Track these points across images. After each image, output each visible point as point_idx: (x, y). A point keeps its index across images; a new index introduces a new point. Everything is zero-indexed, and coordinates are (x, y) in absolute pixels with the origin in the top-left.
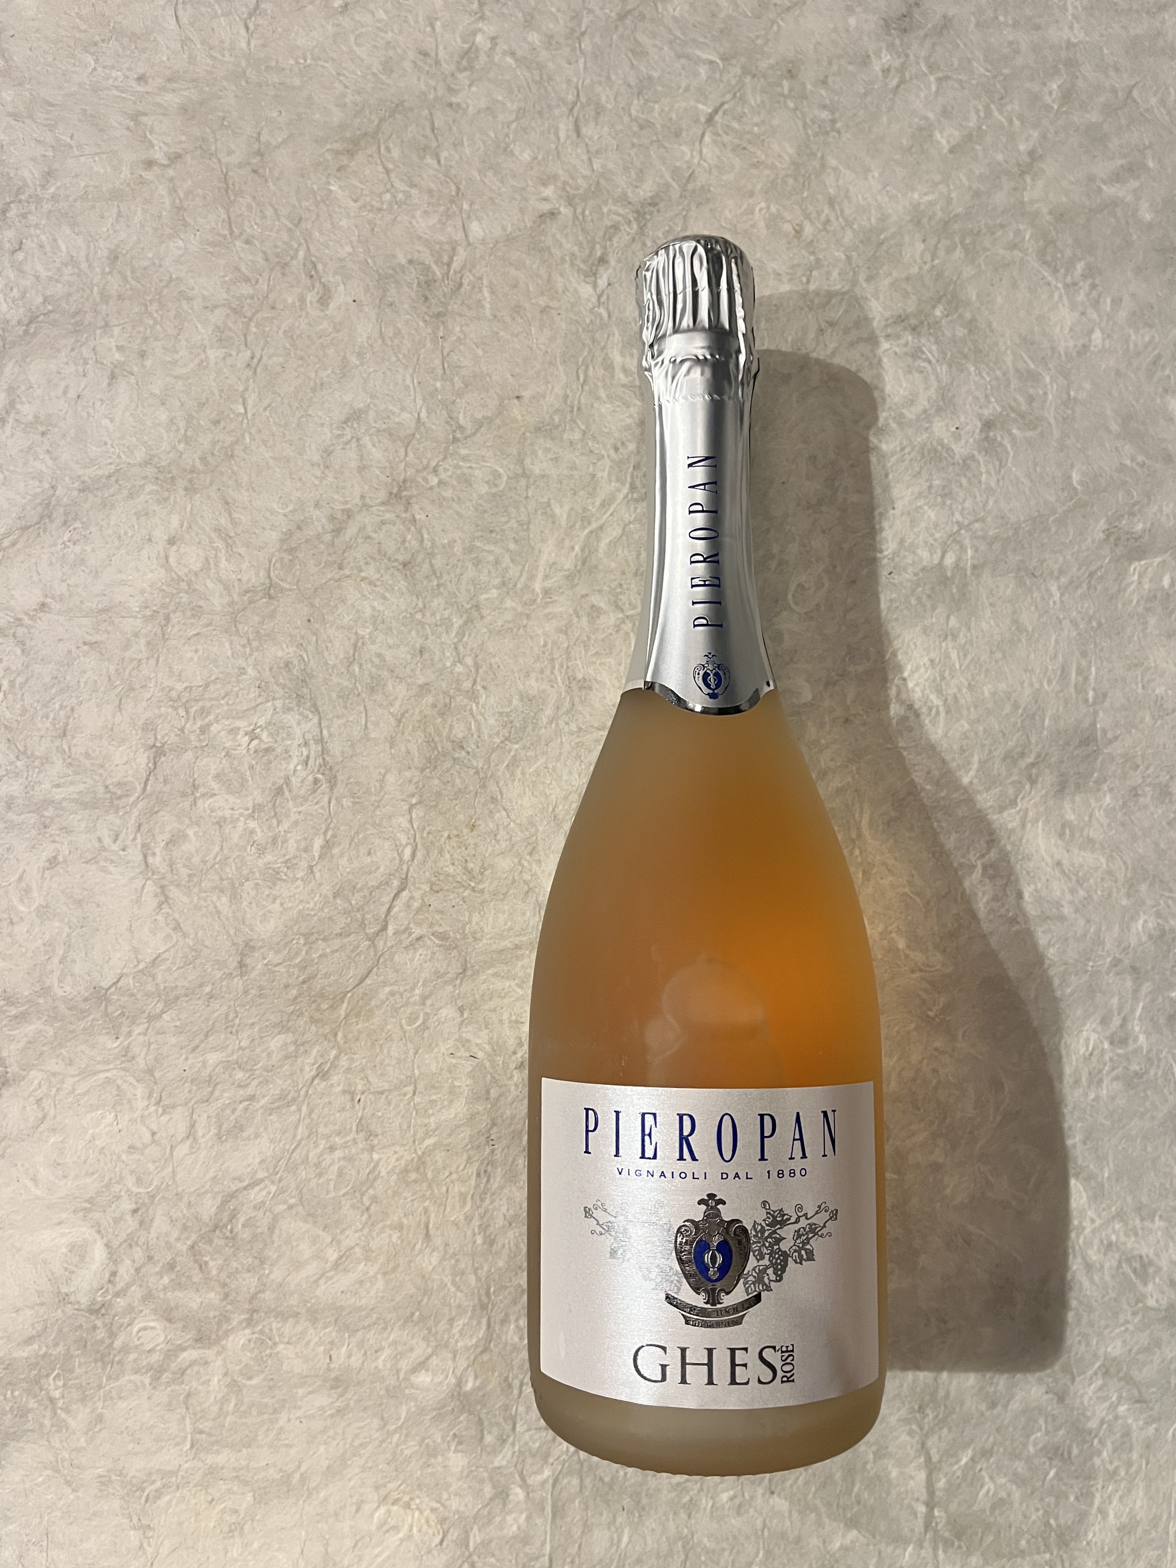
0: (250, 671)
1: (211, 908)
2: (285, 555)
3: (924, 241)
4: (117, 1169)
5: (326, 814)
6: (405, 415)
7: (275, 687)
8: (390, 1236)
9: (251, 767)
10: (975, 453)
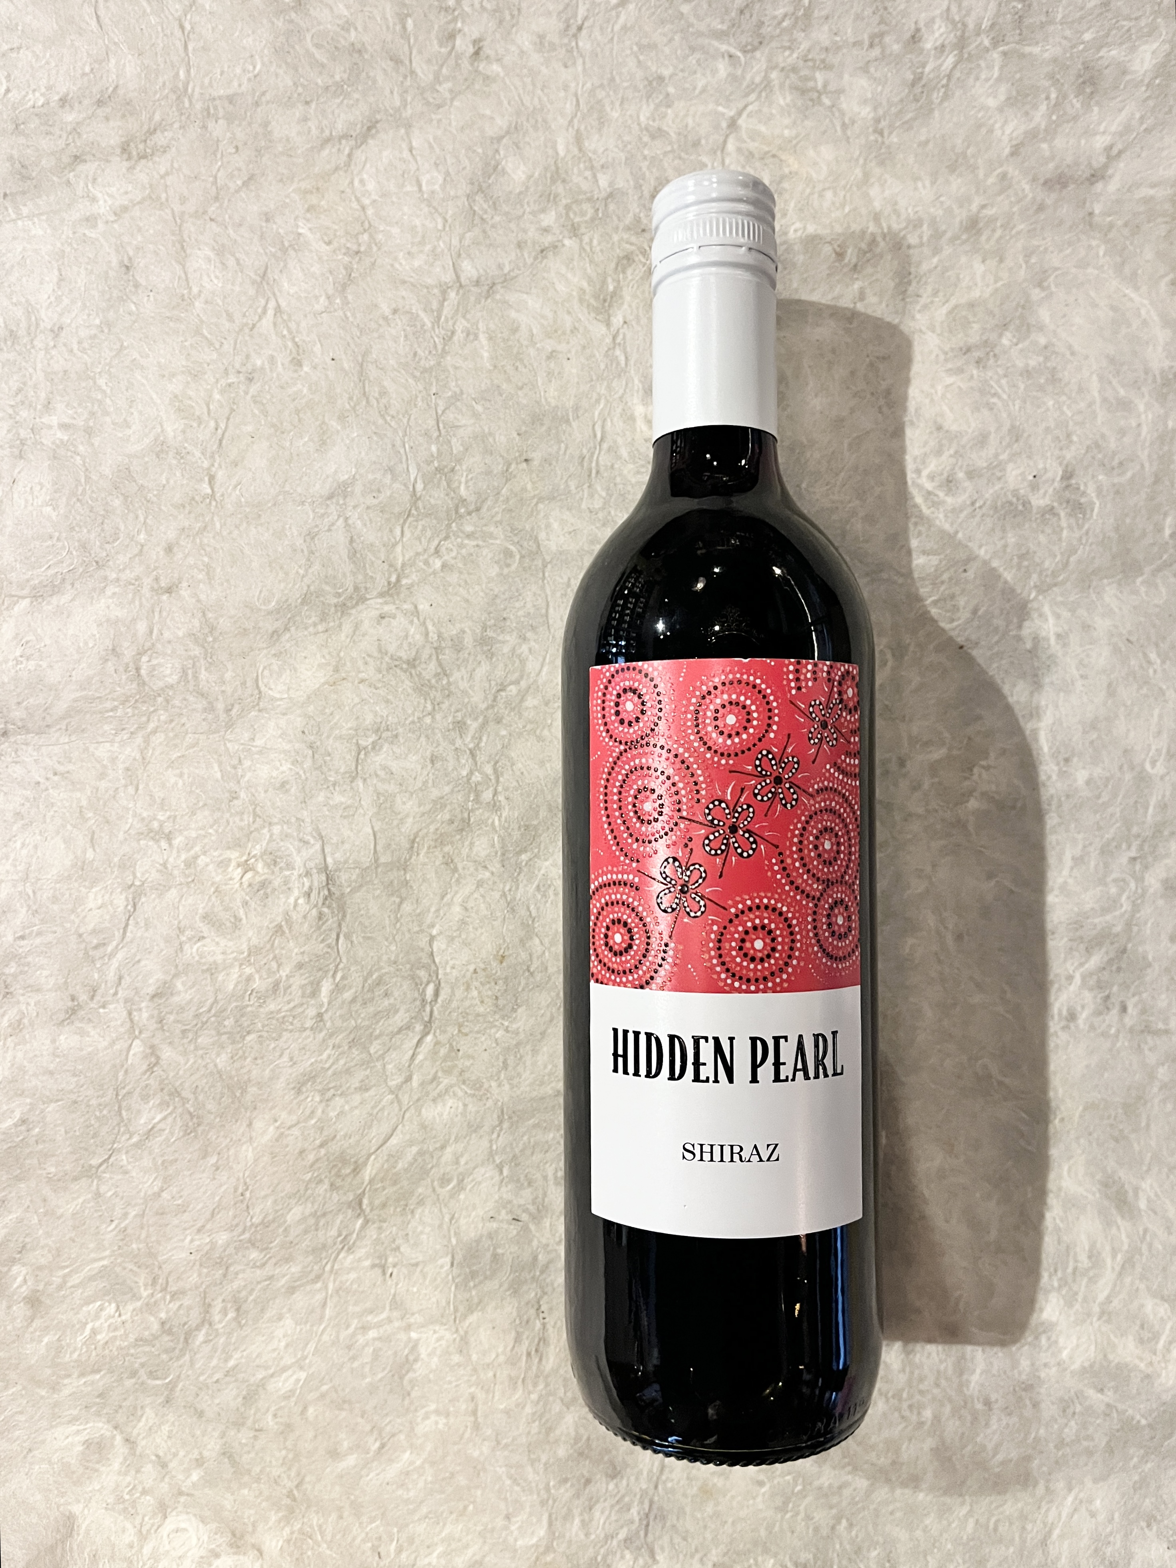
2: (273, 661)
5: (334, 954)
6: (398, 488)
8: (436, 1422)
9: (245, 904)
10: (1055, 504)
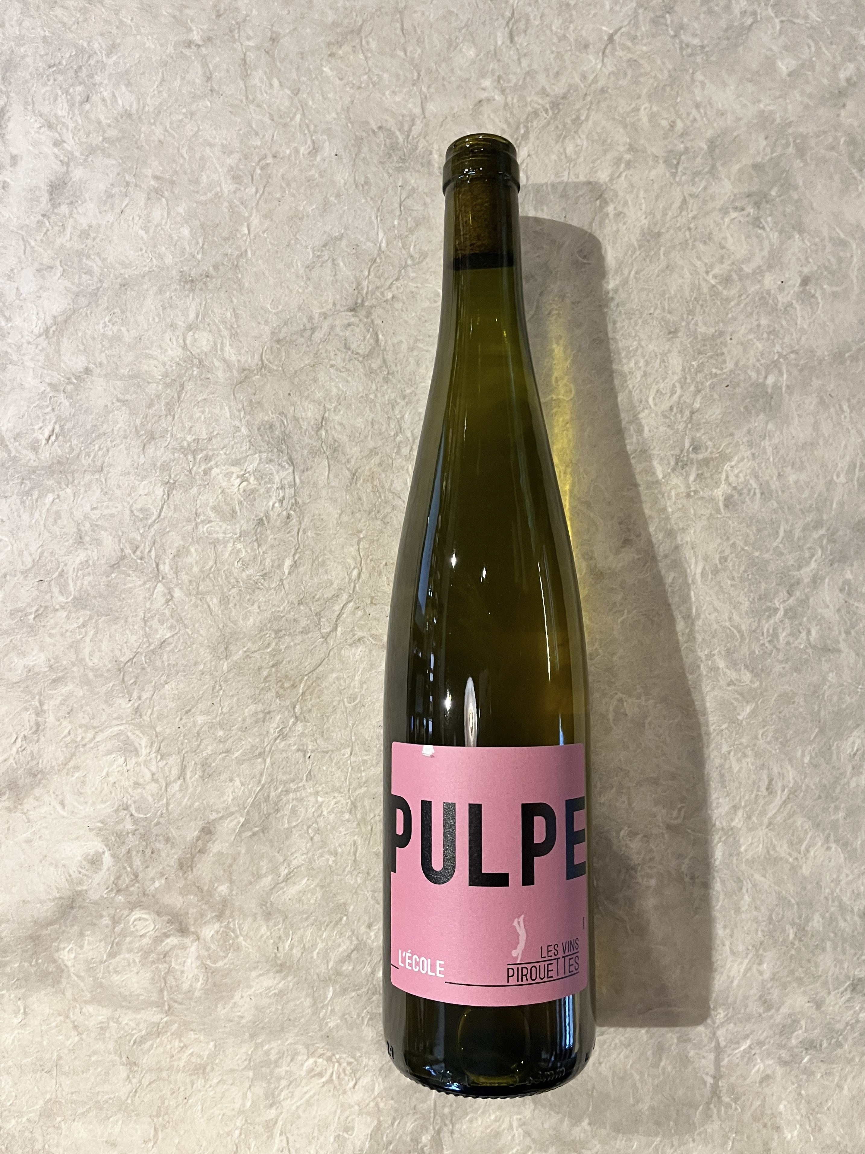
0: (243, 429)
1: (205, 606)
2: (274, 344)
3: (766, 138)
4: (125, 800)
5: (295, 542)
6: (369, 244)
7: (262, 443)
8: (328, 860)
9: (240, 503)
10: (794, 302)
